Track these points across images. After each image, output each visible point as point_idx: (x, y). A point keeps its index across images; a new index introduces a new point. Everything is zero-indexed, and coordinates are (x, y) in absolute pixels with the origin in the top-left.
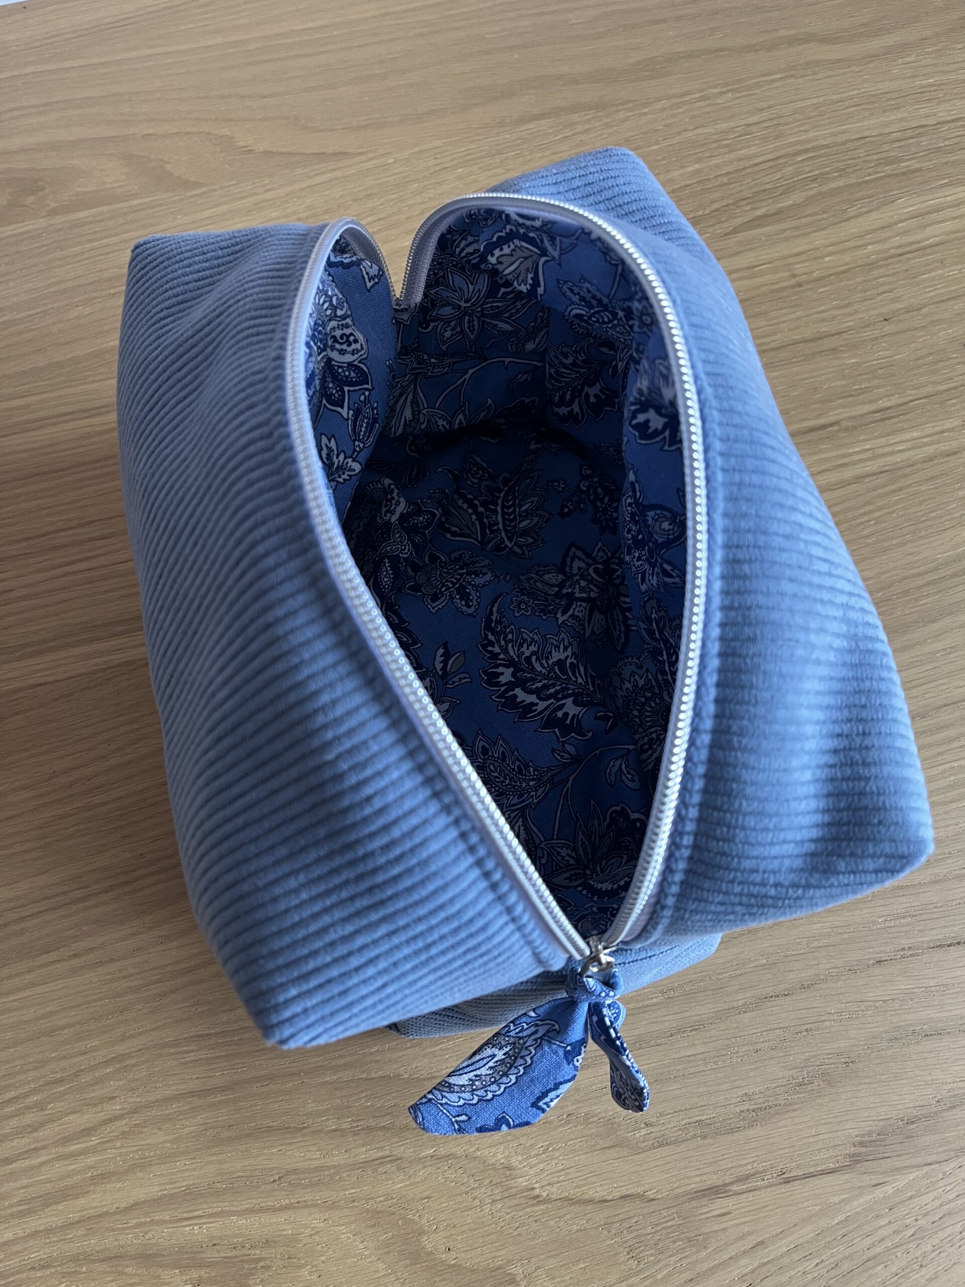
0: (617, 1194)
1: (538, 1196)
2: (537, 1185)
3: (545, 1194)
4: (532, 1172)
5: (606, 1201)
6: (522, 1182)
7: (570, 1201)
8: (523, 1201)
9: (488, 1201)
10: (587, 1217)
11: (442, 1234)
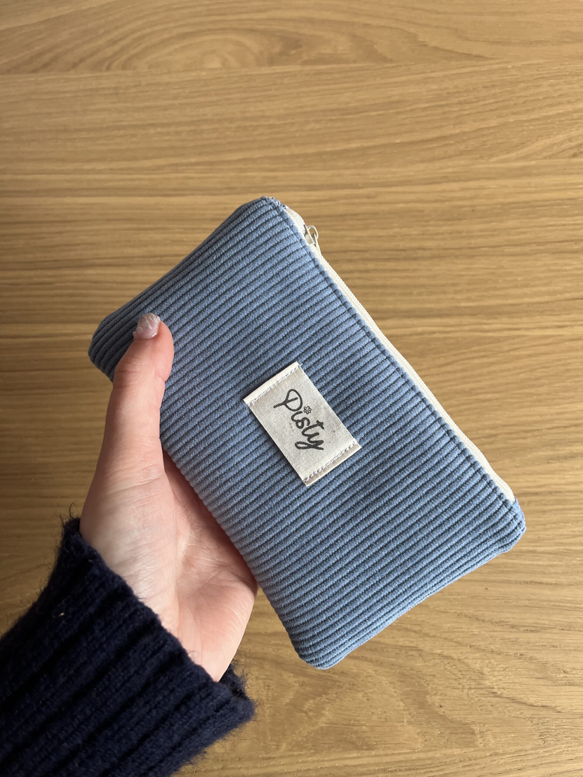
0: (540, 704)
1: (495, 693)
2: (496, 687)
3: (499, 693)
4: (494, 679)
5: (533, 706)
6: (487, 683)
7: (513, 700)
8: (486, 693)
9: (467, 687)
10: (521, 711)
11: (439, 697)
